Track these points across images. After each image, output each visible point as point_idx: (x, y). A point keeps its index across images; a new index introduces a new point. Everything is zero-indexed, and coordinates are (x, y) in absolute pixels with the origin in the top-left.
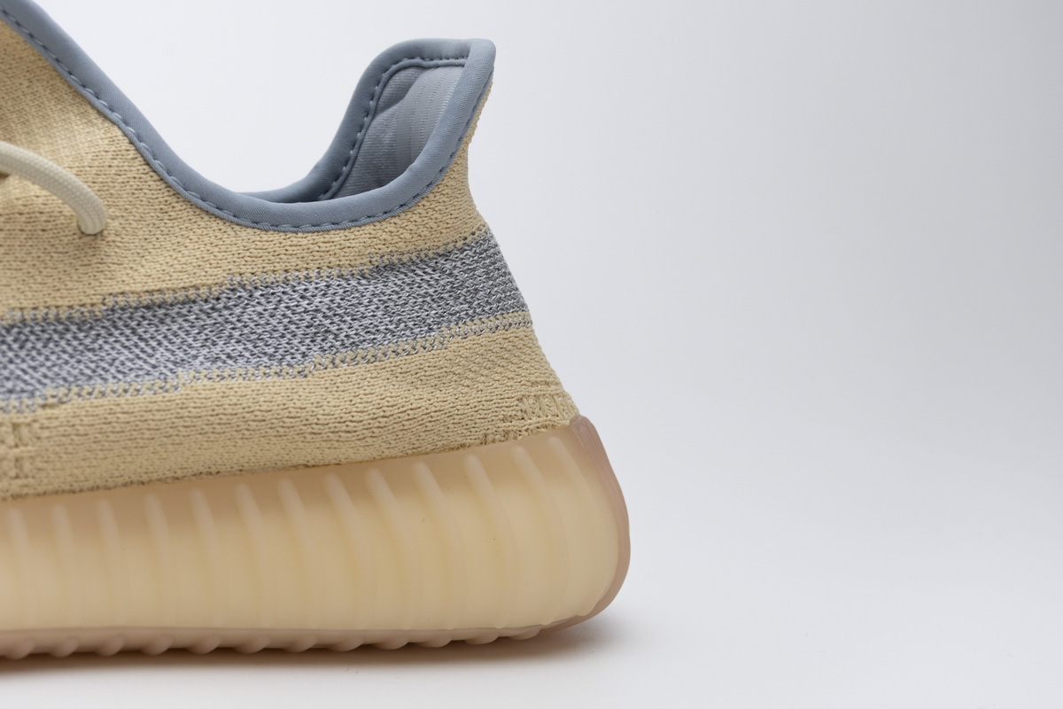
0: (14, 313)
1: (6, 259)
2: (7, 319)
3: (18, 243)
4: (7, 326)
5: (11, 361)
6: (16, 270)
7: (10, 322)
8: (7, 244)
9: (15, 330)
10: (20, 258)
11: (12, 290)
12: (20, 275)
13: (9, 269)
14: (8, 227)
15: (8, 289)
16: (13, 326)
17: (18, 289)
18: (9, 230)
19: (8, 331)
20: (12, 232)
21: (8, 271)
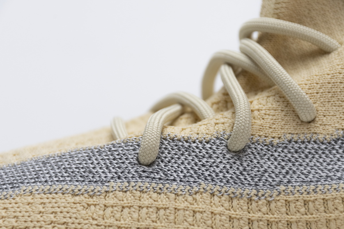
0: (339, 132)
1: (332, 100)
2: (335, 135)
3: (339, 90)
4: (335, 139)
5: (339, 160)
6: (339, 106)
7: (337, 136)
8: (333, 91)
9: (340, 141)
10: (341, 100)
11: (337, 118)
12: (341, 109)
13: (335, 106)
14: (333, 81)
15: (335, 118)
16: (338, 139)
17: (341, 118)
18: (334, 83)
19: (336, 142)
20: (335, 84)
21: (334, 107)
